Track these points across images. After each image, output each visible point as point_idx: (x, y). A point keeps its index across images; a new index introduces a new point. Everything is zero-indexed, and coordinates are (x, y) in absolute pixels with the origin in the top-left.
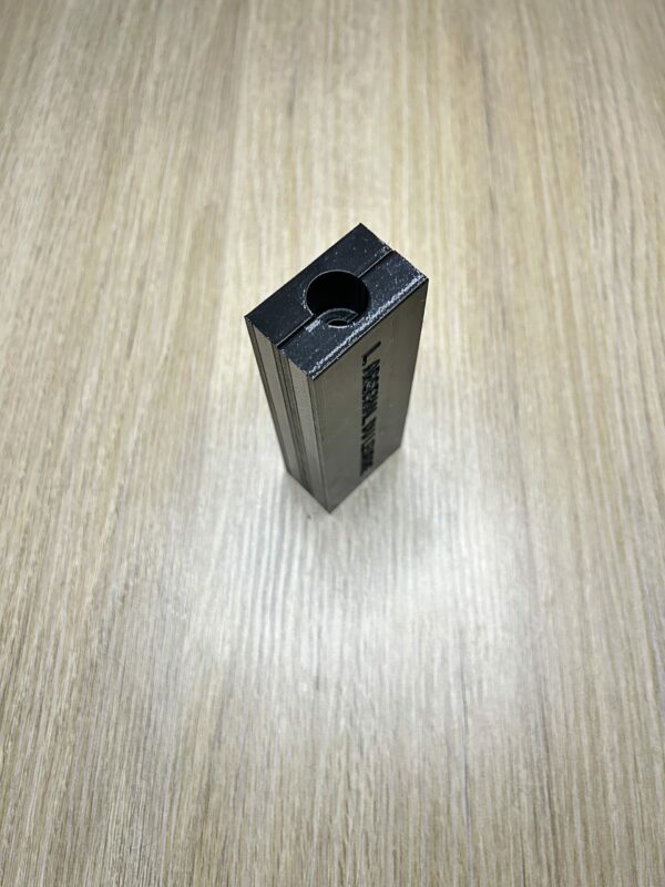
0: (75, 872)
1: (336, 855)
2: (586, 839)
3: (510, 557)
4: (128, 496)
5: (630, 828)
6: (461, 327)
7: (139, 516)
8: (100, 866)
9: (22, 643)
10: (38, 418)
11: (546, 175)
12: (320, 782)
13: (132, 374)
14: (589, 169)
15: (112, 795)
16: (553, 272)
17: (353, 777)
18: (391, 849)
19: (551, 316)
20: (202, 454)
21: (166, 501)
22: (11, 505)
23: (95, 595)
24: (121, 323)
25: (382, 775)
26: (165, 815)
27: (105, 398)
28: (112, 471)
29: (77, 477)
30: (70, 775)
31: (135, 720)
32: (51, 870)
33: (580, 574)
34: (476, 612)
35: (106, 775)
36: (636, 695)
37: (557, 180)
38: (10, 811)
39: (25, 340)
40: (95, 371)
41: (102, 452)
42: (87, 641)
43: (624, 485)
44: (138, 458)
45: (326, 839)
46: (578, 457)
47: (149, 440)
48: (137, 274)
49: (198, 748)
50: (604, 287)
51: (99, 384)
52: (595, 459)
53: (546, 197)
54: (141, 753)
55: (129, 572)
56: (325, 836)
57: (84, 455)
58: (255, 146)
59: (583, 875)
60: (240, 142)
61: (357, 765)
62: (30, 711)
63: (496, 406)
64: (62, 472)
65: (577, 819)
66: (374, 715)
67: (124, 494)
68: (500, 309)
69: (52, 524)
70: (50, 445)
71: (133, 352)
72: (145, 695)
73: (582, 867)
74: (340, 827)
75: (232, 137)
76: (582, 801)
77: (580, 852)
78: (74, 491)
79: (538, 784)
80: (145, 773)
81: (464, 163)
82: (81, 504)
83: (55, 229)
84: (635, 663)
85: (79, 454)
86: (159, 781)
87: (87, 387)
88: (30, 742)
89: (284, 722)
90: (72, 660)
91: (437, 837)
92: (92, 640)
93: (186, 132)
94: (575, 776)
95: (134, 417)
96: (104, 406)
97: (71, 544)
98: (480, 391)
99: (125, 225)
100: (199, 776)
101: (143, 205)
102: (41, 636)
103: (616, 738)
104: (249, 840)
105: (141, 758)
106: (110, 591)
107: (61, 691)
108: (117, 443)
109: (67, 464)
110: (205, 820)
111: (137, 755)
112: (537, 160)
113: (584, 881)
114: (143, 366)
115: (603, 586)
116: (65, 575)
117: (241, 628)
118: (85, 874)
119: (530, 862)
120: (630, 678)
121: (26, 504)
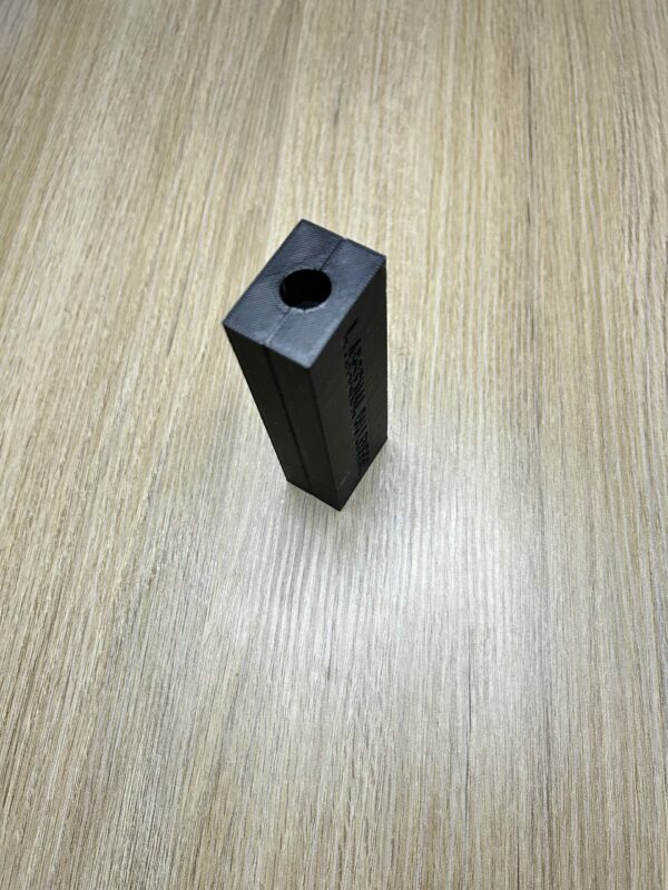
0: (90, 837)
1: (337, 839)
2: (582, 843)
3: (524, 562)
4: (161, 485)
5: (626, 836)
6: (490, 335)
7: (170, 505)
8: (113, 833)
9: (54, 619)
10: (80, 408)
11: (584, 189)
12: (326, 768)
13: (171, 370)
14: (627, 184)
15: (129, 766)
16: (585, 286)
17: (358, 765)
18: (390, 837)
19: (580, 329)
20: (232, 448)
21: (195, 492)
22: (51, 488)
23: (124, 577)
24: (163, 320)
25: (385, 767)
26: (178, 789)
27: (144, 391)
28: (147, 461)
29: (114, 465)
30: (90, 746)
31: (154, 698)
32: (68, 833)
33: (593, 584)
34: (487, 615)
35: (125, 747)
36: (642, 705)
37: (595, 194)
38: (34, 774)
39: (72, 333)
40: (136, 366)
41: (138, 442)
42: (114, 620)
43: (642, 497)
44: (172, 450)
45: (328, 822)
46: (597, 469)
47: (183, 433)
48: (181, 274)
49: (211, 728)
50: (635, 301)
51: (139, 378)
52: (615, 472)
53: (583, 211)
54: (158, 730)
55: (157, 557)
56: (327, 820)
57: (121, 445)
58: (299, 154)
59: (576, 878)
60: (284, 149)
61: (362, 754)
62: (58, 683)
63: (520, 414)
64: (100, 460)
65: (574, 824)
66: (381, 708)
67: (157, 483)
68: (529, 319)
69: (88, 509)
70: (90, 433)
71: (173, 349)
72: (165, 675)
73: (577, 870)
74: (342, 812)
75: (278, 144)
76: (580, 804)
77: (575, 856)
78: (110, 479)
79: (537, 786)
80: (161, 748)
81: (503, 175)
82: (116, 490)
83: (105, 227)
84: (642, 674)
85: (117, 443)
86: (173, 756)
87: (127, 381)
88: (56, 711)
89: (295, 708)
90: (99, 636)
91: (435, 829)
92: (119, 619)
93: (235, 138)
94: (575, 781)
95: (170, 411)
96: (143, 399)
97: (104, 528)
98: (505, 400)
99: (172, 225)
100: (211, 754)
101: (190, 207)
102: (72, 612)
103: (618, 746)
104: (254, 817)
105: (157, 734)
106: (139, 574)
107: (87, 664)
108: (153, 435)
109: (105, 451)
110: (214, 795)
111: (155, 731)
112: (576, 173)
113: (577, 884)
114: (181, 362)
115: (615, 596)
116: (97, 558)
117: (259, 616)
118: (99, 840)
119: (525, 861)
120: (636, 690)
121: (65, 489)
